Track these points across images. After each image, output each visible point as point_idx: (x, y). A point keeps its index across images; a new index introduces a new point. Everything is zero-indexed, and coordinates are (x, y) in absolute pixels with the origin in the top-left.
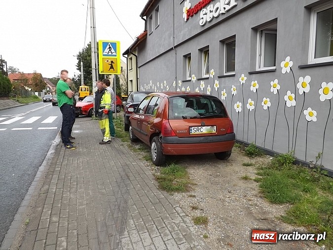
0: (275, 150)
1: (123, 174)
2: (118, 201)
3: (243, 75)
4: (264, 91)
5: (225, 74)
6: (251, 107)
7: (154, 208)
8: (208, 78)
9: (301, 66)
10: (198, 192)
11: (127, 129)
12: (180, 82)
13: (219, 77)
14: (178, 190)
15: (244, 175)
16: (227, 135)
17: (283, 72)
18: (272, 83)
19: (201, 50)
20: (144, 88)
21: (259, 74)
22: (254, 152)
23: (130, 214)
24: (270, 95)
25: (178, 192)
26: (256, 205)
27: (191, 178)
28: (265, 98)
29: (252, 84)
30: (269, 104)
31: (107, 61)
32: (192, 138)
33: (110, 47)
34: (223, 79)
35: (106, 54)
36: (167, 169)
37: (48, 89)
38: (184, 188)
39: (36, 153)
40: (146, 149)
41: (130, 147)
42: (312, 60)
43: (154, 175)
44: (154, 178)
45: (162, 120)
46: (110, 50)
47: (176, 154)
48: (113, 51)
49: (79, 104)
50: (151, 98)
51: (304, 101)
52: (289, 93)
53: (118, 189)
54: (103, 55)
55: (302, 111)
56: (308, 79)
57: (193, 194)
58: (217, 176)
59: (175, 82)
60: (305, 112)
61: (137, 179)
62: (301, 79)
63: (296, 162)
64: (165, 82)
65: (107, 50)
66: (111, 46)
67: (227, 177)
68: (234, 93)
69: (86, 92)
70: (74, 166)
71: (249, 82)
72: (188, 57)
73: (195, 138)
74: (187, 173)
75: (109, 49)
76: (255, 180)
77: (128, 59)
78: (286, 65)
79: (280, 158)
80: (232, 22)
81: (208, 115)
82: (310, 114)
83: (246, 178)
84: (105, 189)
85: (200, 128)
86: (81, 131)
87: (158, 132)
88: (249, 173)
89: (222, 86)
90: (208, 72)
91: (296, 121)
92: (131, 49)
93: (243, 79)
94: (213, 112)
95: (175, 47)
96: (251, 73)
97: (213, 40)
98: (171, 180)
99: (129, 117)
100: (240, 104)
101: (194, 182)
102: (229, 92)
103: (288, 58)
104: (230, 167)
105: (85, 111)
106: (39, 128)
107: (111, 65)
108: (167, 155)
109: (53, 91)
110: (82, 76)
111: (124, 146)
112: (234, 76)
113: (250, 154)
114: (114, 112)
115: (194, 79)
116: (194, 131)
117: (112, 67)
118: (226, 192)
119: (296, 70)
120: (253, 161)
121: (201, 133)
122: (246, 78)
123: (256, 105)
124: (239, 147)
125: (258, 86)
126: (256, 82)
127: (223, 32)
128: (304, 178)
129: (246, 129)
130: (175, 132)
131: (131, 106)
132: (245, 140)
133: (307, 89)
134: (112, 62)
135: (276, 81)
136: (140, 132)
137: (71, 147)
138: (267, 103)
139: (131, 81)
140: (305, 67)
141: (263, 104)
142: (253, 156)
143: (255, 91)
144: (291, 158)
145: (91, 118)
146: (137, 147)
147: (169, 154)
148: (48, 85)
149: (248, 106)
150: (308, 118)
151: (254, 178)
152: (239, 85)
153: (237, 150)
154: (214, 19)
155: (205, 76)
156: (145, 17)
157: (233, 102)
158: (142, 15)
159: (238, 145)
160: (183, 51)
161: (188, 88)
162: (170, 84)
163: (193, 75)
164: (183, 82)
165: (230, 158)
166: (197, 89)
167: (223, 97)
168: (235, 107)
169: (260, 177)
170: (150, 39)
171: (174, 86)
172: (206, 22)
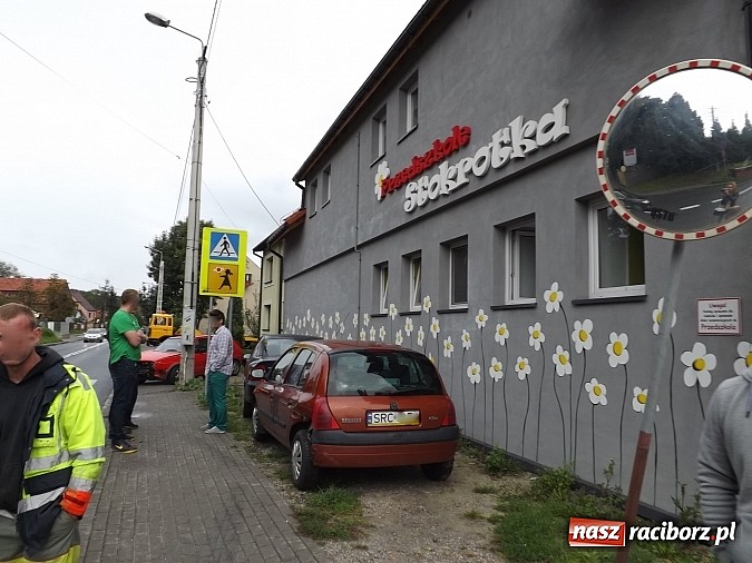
0: (541, 462)
1: (230, 504)
2: (216, 554)
3: (481, 312)
4: (517, 344)
5: (451, 308)
6: (496, 373)
8: (418, 313)
9: (576, 301)
10: (374, 541)
11: (248, 414)
12: (366, 316)
13: (440, 313)
14: (335, 536)
15: (470, 510)
16: (441, 429)
17: (549, 310)
18: (531, 329)
19: (407, 257)
20: (293, 324)
21: (507, 312)
22: (502, 465)
24: (528, 352)
25: (336, 540)
27: (365, 515)
28: (520, 358)
29: (498, 329)
30: (528, 370)
31: (219, 270)
32: (371, 435)
33: (226, 243)
34: (447, 316)
35: (217, 255)
36: (320, 496)
37: (78, 315)
38: (348, 533)
40: (283, 456)
41: (249, 450)
42: (596, 292)
44: (291, 513)
45: (315, 398)
46: (225, 248)
48: (231, 249)
49: (148, 355)
50: (298, 351)
51: (588, 364)
52: (559, 348)
53: (217, 532)
54: (212, 258)
55: (583, 385)
56: (588, 325)
57: (364, 544)
58: (419, 511)
59: (356, 316)
60: (588, 387)
61: (258, 514)
62: (577, 325)
63: (576, 485)
64: (337, 314)
65: (219, 248)
66: (227, 240)
67: (436, 513)
68: (467, 344)
69: (166, 326)
70: (131, 488)
71: (492, 323)
72: (382, 268)
73: (376, 435)
74: (359, 505)
75: (223, 247)
76: (490, 520)
77: (265, 261)
78: (553, 298)
79: (545, 477)
80: (462, 211)
81: (405, 388)
82: (597, 392)
83: (472, 516)
84: (191, 532)
85: (387, 414)
86: (149, 415)
87: (307, 421)
88: (482, 508)
89: (445, 330)
90: (419, 301)
91: (574, 405)
92: (270, 243)
93: (482, 318)
94: (420, 383)
95: (359, 247)
96: (495, 309)
97: (428, 241)
98: (324, 518)
99: (254, 387)
100: (478, 368)
101: (371, 522)
102: (457, 343)
103: (555, 286)
104: (448, 495)
105: (161, 372)
107: (226, 277)
109: (90, 320)
110: (160, 292)
111: (238, 449)
112: (465, 311)
113: (494, 471)
115: (394, 313)
116: (376, 420)
117: (226, 282)
118: (428, 541)
119: (568, 307)
120: (496, 484)
121: (388, 424)
122: (486, 318)
123: (505, 371)
124: (476, 456)
125: (507, 334)
126: (504, 325)
127: (447, 228)
129: (489, 419)
130: (338, 420)
131: (259, 366)
132: (488, 442)
133: (588, 345)
134: (228, 272)
135: (538, 326)
136: (273, 419)
137: (126, 447)
138: (523, 368)
139: (269, 307)
140: (584, 304)
141: (517, 369)
142: (500, 474)
143: (503, 343)
144: (567, 477)
145: (171, 388)
146: (266, 452)
148: (80, 307)
149: (492, 372)
150: (594, 399)
151: (488, 516)
152: (474, 329)
153: (472, 461)
154: (430, 203)
155: (414, 308)
156: (303, 183)
157: (465, 364)
158: (297, 179)
159: (474, 450)
160: (373, 256)
161: (382, 329)
162: (347, 319)
163: (392, 306)
164: (373, 316)
165: (452, 477)
166: (399, 334)
167: (447, 353)
168: (469, 374)
169: (501, 514)
170: (311, 226)
171: (355, 323)
172: (416, 206)
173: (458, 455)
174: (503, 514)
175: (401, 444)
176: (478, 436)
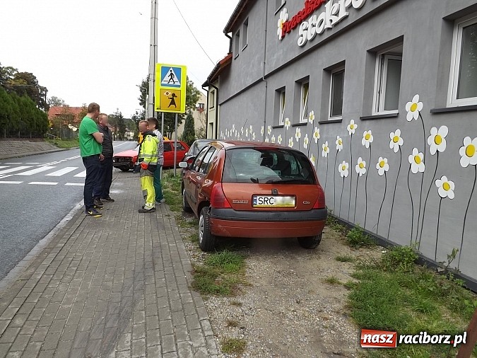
0: (392, 239)
1: (149, 259)
2: (124, 301)
3: (352, 122)
4: (381, 146)
5: (330, 119)
6: (361, 170)
7: (170, 318)
8: (305, 124)
9: (434, 109)
10: (249, 299)
12: (269, 127)
13: (321, 123)
14: (218, 292)
15: (330, 276)
16: (313, 211)
17: (409, 118)
18: (392, 136)
19: (299, 83)
20: (225, 134)
21: (373, 121)
22: (361, 239)
23: (130, 325)
24: (388, 153)
25: (217, 296)
26: (333, 328)
27: (247, 275)
28: (381, 158)
29: (364, 135)
30: (386, 168)
31: (167, 93)
32: (256, 213)
33: (172, 74)
34: (325, 126)
35: (166, 83)
36: (215, 257)
38: (229, 290)
39: (45, 219)
41: (178, 218)
42: (452, 101)
43: (193, 265)
44: (191, 269)
45: (213, 184)
46: (172, 78)
47: (230, 235)
48: (175, 79)
51: (437, 165)
52: (415, 151)
53: (131, 282)
54: (162, 85)
55: (433, 181)
56: (444, 131)
57: (240, 300)
58: (290, 274)
59: (263, 128)
60: (438, 183)
61: (166, 269)
62: (434, 131)
63: (420, 261)
64: (251, 127)
65: (167, 78)
66: (173, 72)
67: (303, 277)
68: (340, 147)
71: (360, 131)
72: (281, 91)
73: (260, 213)
74: (244, 265)
75: (170, 77)
76: (345, 286)
77: (210, 93)
78: (413, 108)
79: (394, 253)
81: (286, 178)
82: (445, 187)
83: (332, 282)
84: (113, 281)
85: (269, 197)
88: (341, 274)
89: (324, 136)
90: (306, 116)
91: (424, 196)
92: (210, 78)
93: (352, 126)
94: (299, 175)
95: (266, 77)
96: (363, 119)
97: (315, 68)
98: (214, 276)
100: (347, 165)
101: (250, 282)
102: (332, 146)
103: (416, 98)
104: (316, 262)
106: (67, 184)
107: (173, 99)
108: (217, 237)
111: (169, 217)
112: (340, 121)
113: (354, 243)
114: (173, 168)
115: (288, 124)
116: (259, 202)
117: (173, 103)
118: (293, 302)
119: (427, 116)
120: (354, 254)
121: (271, 205)
122: (356, 126)
123: (368, 168)
124: (341, 230)
125: (372, 139)
126: (370, 132)
127: (328, 57)
128: (424, 289)
129: (353, 204)
130: (229, 201)
132: (351, 221)
133: (442, 147)
134: (174, 95)
135: (398, 132)
136: (190, 198)
137: (95, 213)
138: (383, 166)
141: (378, 166)
142: (358, 246)
143: (368, 146)
144: (412, 253)
146: (189, 220)
147: (219, 235)
149: (358, 169)
150: (442, 193)
151: (345, 282)
152: (346, 135)
153: (337, 234)
154: (318, 36)
155: (303, 121)
156: (230, 34)
157: (337, 162)
158: (226, 31)
159: (340, 226)
160: (275, 84)
161: (280, 137)
162: (257, 130)
163: (287, 119)
164: (274, 128)
165: (320, 246)
166: (291, 140)
167: (324, 154)
168: (340, 169)
169: (355, 281)
170: (235, 65)
171: (262, 133)
172: (307, 41)
173: (327, 229)
174: (357, 281)
175: (279, 221)
176: (344, 217)
